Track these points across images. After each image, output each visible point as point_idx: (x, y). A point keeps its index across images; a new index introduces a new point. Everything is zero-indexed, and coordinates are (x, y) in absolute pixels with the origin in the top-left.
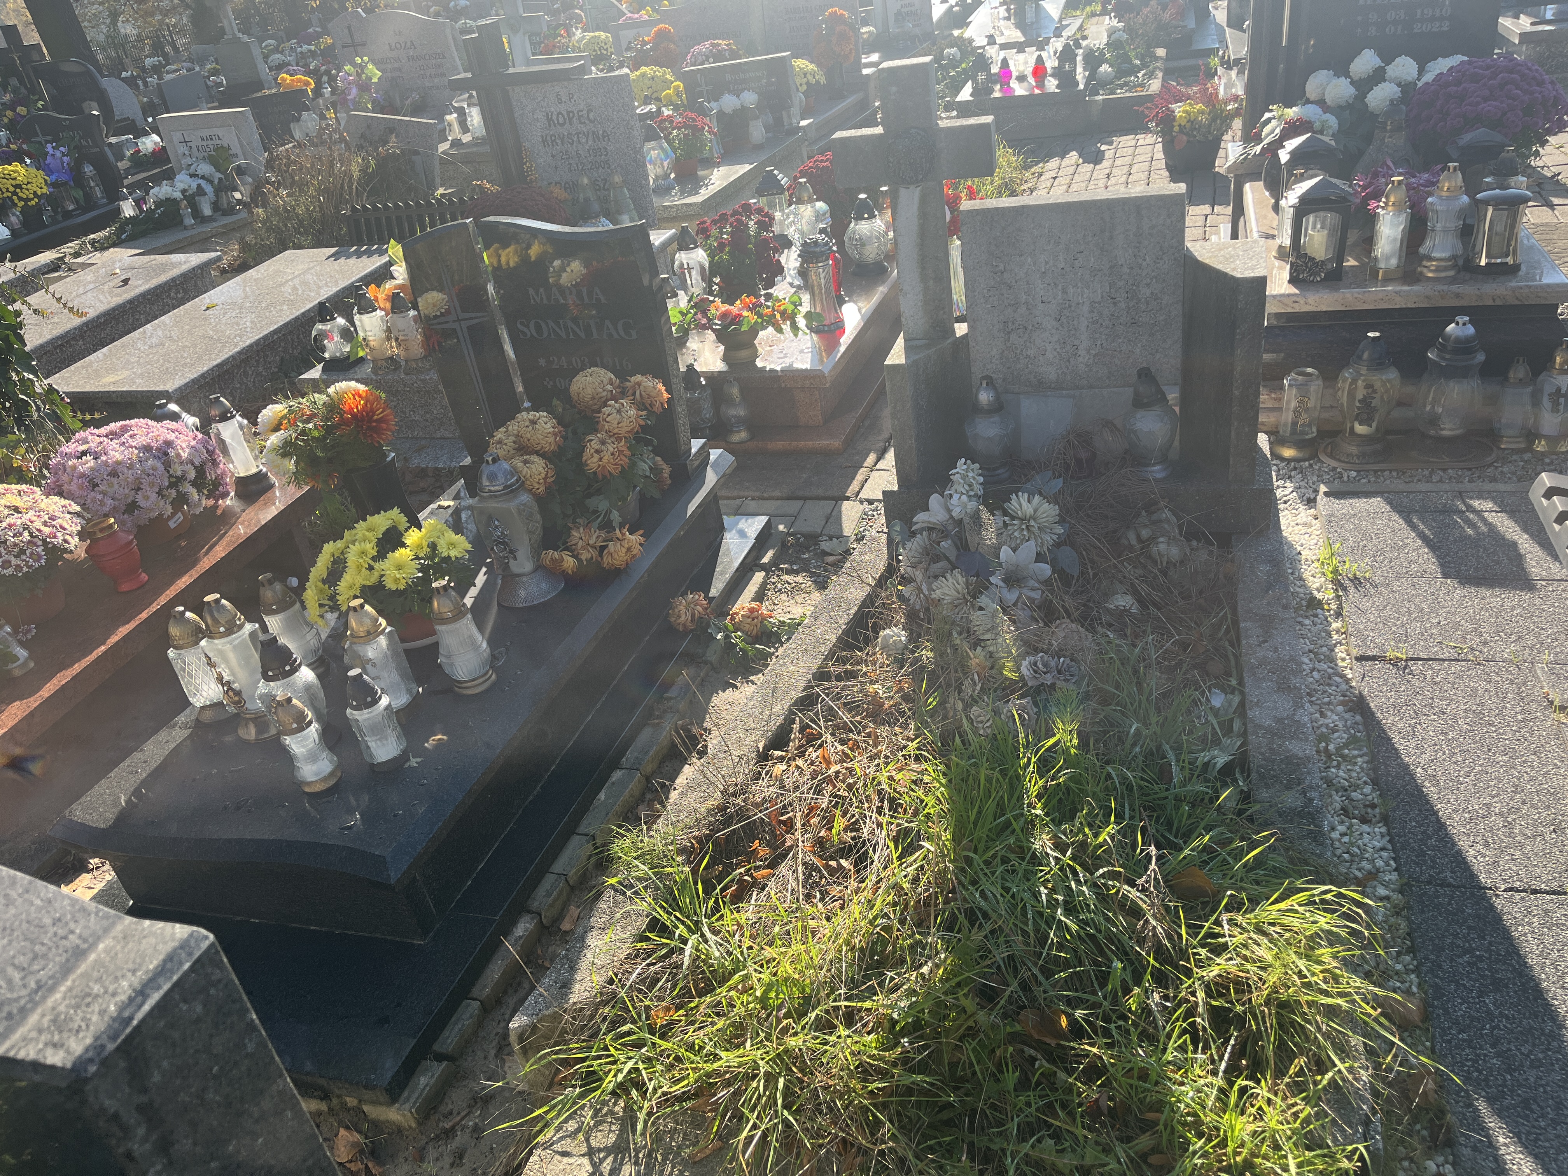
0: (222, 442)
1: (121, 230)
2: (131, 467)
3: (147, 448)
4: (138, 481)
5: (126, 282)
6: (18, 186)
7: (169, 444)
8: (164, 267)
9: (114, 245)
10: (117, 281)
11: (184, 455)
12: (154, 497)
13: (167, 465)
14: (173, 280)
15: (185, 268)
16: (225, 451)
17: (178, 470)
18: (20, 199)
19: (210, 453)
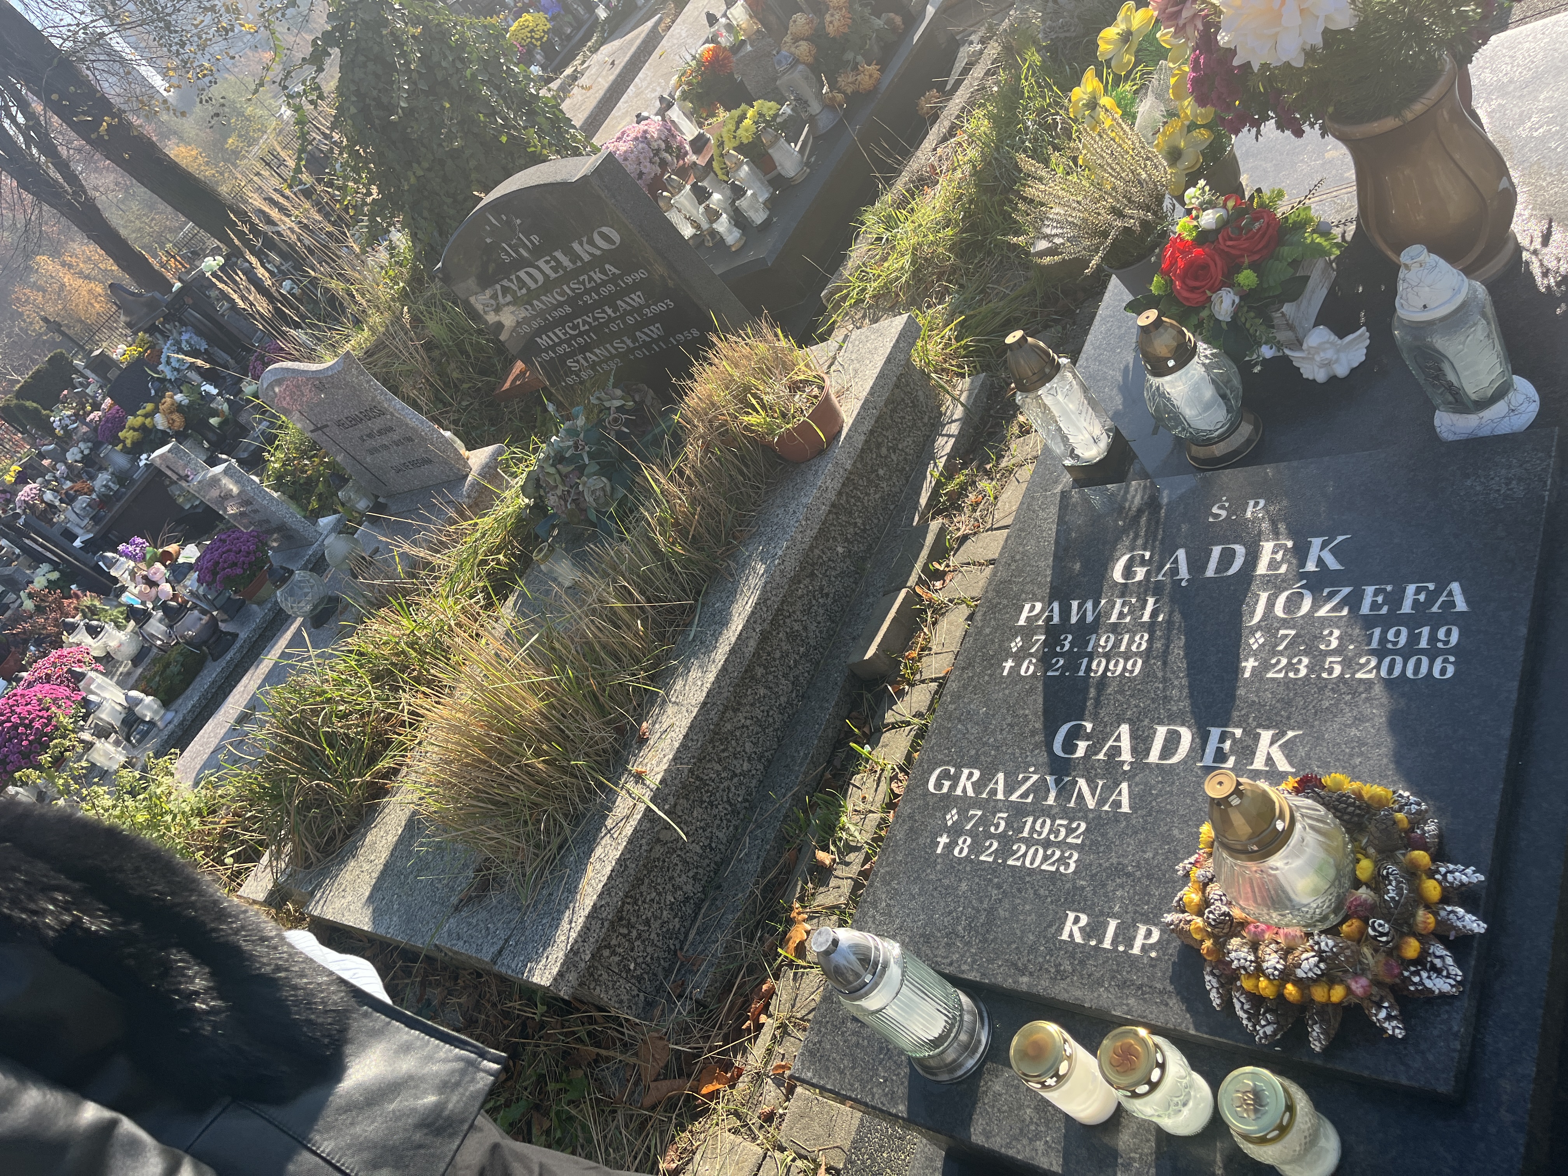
0: (673, 122)
1: (603, 31)
2: (632, 152)
3: (636, 139)
4: (638, 158)
5: (613, 63)
6: (532, 31)
7: (645, 132)
8: (632, 42)
9: (602, 44)
10: (609, 66)
11: (655, 136)
12: (648, 164)
13: (649, 144)
14: (639, 48)
15: (643, 35)
16: (677, 128)
17: (655, 145)
18: (537, 40)
19: (669, 130)
